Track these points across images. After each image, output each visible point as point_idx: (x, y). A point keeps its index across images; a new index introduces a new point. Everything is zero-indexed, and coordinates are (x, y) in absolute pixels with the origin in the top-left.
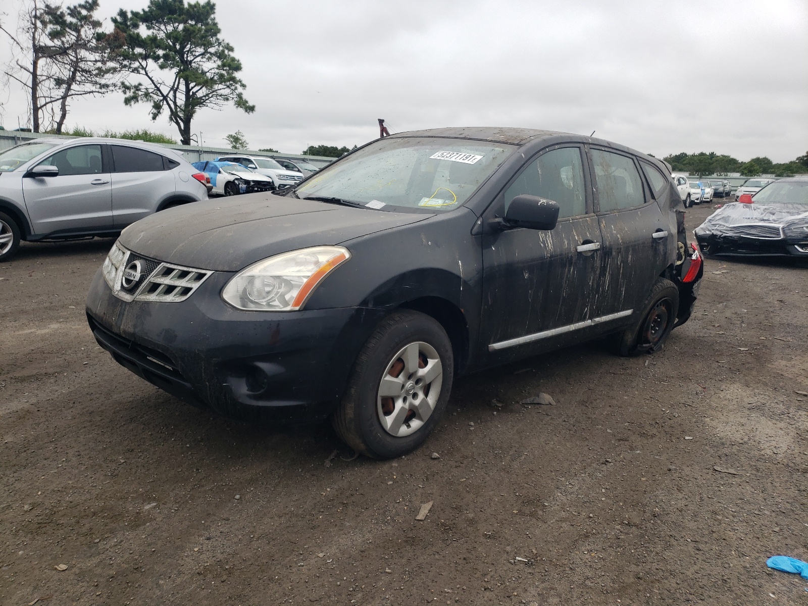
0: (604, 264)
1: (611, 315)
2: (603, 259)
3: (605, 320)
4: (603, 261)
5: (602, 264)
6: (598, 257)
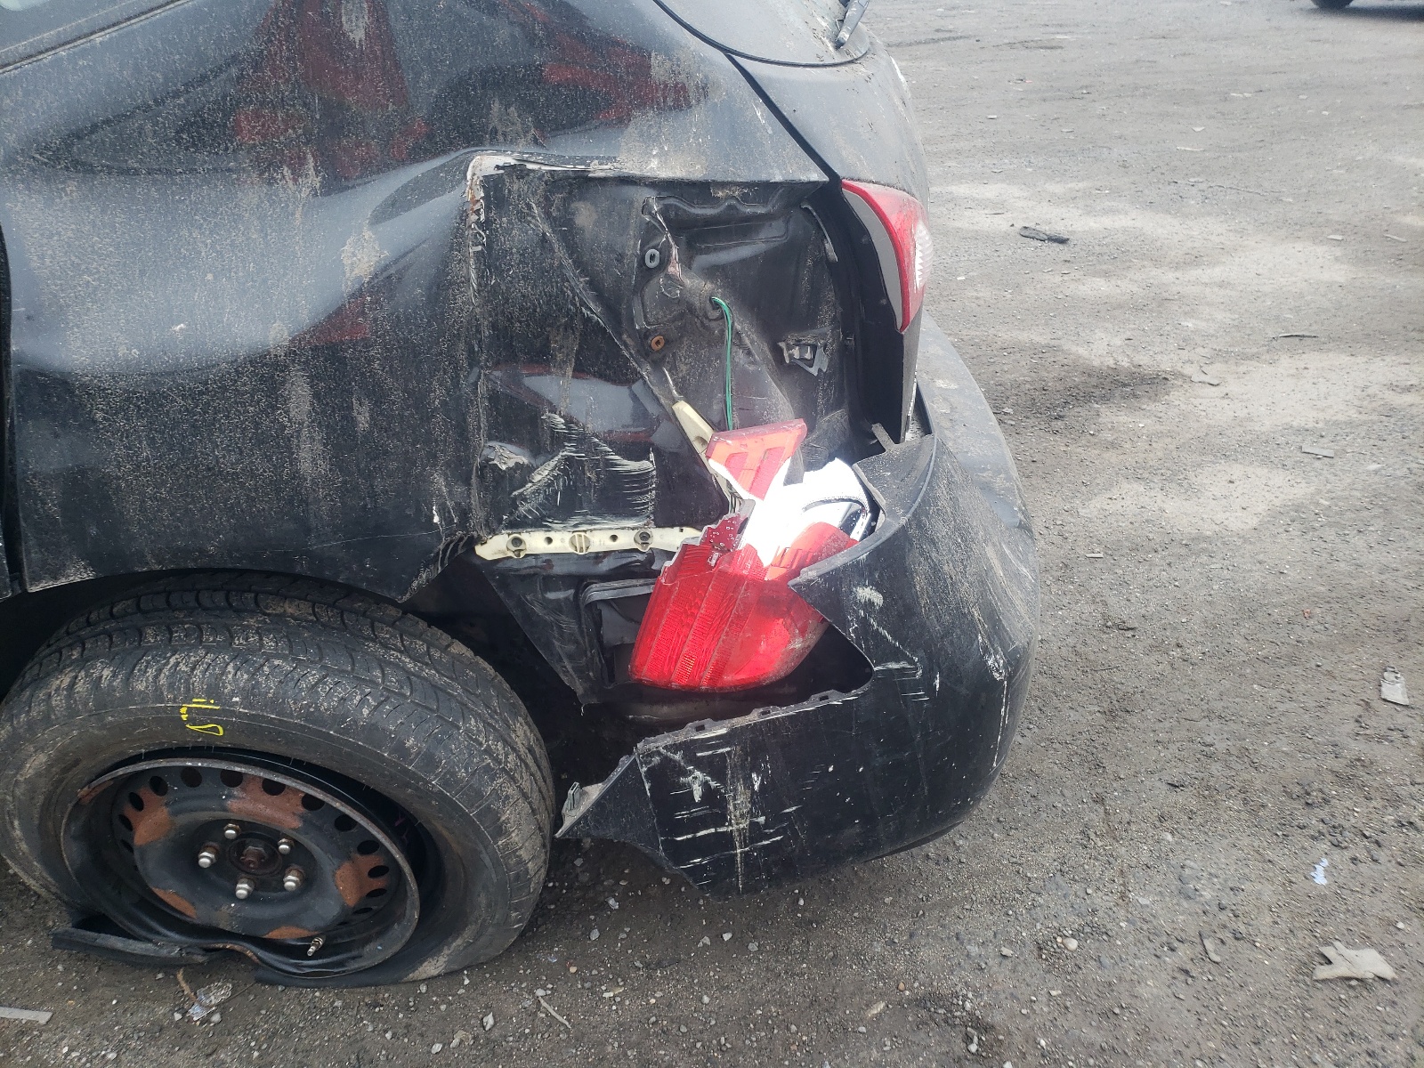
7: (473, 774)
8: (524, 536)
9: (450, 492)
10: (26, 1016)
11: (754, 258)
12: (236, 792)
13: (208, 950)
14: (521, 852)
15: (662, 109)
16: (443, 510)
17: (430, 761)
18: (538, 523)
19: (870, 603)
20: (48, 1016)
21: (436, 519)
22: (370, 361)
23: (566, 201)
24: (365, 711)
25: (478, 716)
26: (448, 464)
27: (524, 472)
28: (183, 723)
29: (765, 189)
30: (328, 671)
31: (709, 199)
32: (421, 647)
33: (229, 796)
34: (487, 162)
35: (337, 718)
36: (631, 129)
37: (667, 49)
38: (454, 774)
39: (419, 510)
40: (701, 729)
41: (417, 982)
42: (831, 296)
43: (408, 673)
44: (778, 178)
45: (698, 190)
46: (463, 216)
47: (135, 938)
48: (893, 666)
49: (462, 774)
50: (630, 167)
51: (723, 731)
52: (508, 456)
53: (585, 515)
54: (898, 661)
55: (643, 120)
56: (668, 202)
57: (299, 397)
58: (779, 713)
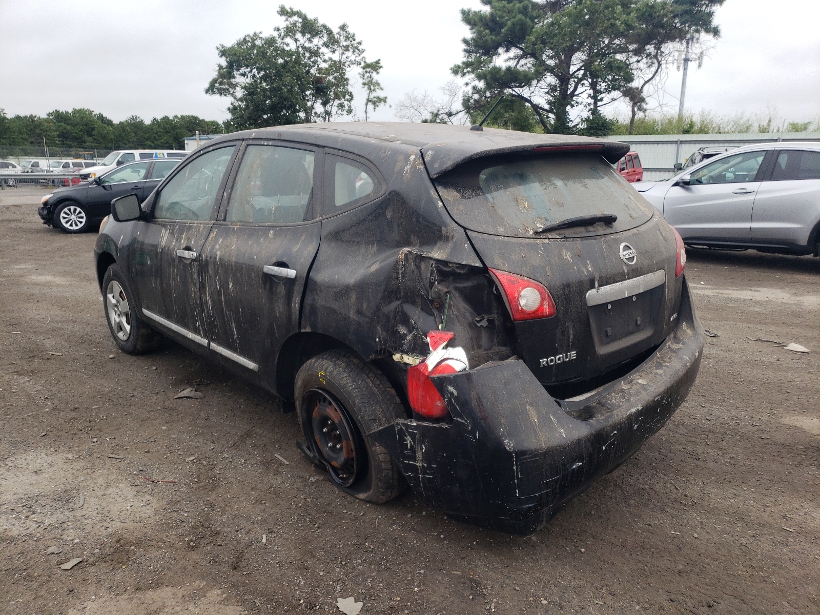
0: (202, 280)
1: (228, 352)
2: (200, 273)
3: (220, 352)
4: (200, 276)
5: (199, 279)
6: (195, 269)
7: (370, 420)
8: (404, 356)
9: (382, 334)
10: (284, 461)
11: (468, 287)
12: (330, 407)
13: (320, 461)
14: (379, 456)
15: (444, 241)
16: (379, 338)
17: (360, 410)
18: (407, 353)
19: (452, 393)
20: (288, 463)
21: (377, 340)
22: (369, 292)
23: (420, 262)
24: (350, 388)
25: (381, 407)
26: (382, 325)
27: (405, 335)
28: (319, 378)
29: (463, 266)
30: (349, 376)
31: (448, 266)
32: (378, 382)
33: (328, 408)
34: (406, 249)
35: (344, 387)
36: (437, 246)
37: (446, 226)
38: (364, 417)
39: (373, 335)
40: (411, 421)
41: (357, 498)
42: (494, 305)
43: (368, 386)
44: (464, 263)
45: (445, 263)
46: (397, 262)
47: (309, 451)
48: (459, 420)
49: (366, 418)
50: (431, 255)
51: (415, 424)
52: (402, 330)
53: (416, 353)
54: (462, 419)
55: (440, 244)
56: (438, 265)
57: (353, 298)
58: (430, 425)
